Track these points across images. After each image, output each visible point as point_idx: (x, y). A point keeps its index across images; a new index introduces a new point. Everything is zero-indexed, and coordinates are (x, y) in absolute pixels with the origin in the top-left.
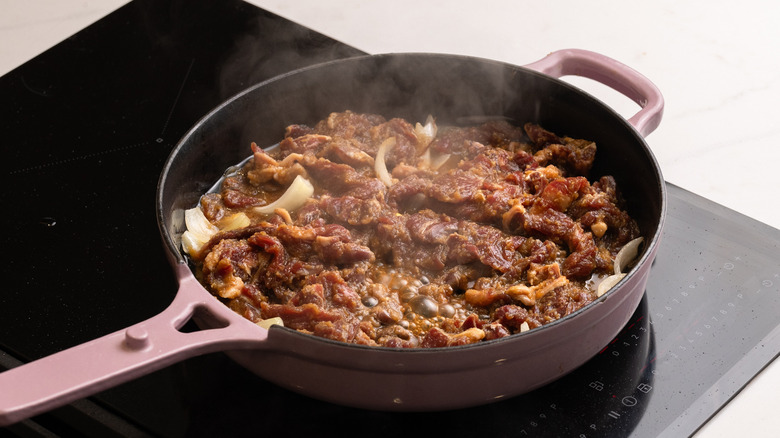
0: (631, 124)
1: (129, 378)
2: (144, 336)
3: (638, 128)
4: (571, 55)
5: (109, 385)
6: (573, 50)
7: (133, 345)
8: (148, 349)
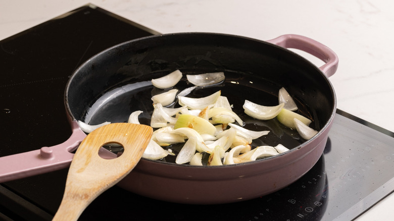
0: (321, 70)
1: (40, 172)
2: (51, 152)
3: (324, 71)
4: (291, 37)
5: (29, 174)
6: (292, 35)
7: (45, 156)
8: (52, 159)
